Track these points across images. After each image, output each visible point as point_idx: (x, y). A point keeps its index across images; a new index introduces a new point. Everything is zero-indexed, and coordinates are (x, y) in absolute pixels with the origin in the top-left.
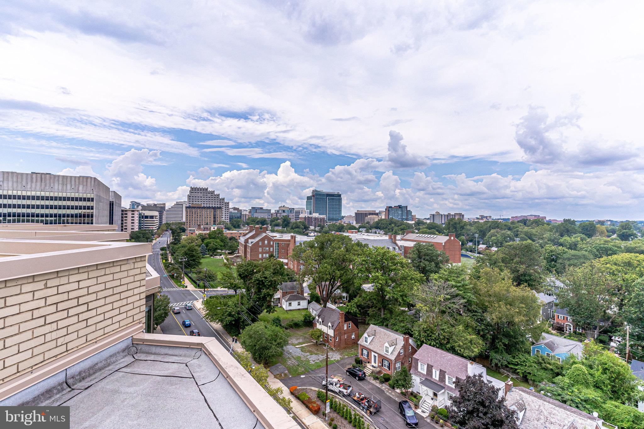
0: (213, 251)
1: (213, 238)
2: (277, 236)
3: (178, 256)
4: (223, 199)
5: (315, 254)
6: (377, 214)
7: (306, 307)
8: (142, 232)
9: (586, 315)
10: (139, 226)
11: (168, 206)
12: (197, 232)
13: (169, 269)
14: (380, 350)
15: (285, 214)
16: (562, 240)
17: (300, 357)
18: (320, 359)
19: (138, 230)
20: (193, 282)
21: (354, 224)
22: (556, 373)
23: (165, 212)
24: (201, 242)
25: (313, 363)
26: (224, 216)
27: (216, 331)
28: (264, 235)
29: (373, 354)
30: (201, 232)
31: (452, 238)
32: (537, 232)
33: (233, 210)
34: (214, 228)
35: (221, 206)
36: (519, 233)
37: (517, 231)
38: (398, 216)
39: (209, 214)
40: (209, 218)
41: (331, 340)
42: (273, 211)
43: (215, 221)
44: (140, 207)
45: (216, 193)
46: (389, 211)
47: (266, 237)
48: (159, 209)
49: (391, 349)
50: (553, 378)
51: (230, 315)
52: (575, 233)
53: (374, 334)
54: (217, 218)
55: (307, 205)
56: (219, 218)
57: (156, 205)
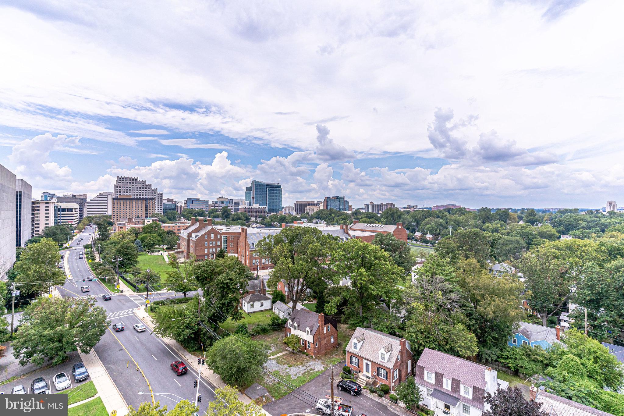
0: (150, 247)
1: (150, 233)
2: (225, 229)
3: (108, 254)
4: (156, 190)
5: (287, 249)
6: (316, 205)
7: (270, 307)
8: (58, 227)
9: (543, 299)
10: (55, 220)
11: (91, 196)
12: (129, 226)
13: (99, 271)
14: (373, 357)
15: (224, 206)
16: (485, 227)
17: (279, 372)
18: (303, 372)
19: (53, 225)
20: (129, 285)
21: (294, 214)
22: (545, 364)
23: (86, 204)
24: (135, 238)
25: (296, 378)
26: (157, 208)
27: (168, 346)
28: (209, 228)
29: (365, 362)
30: (133, 226)
31: (400, 227)
32: (463, 219)
33: (166, 201)
34: (148, 221)
35: (154, 197)
36: (448, 220)
37: (447, 219)
38: (336, 206)
39: (140, 206)
40: (140, 211)
41: (309, 346)
42: (210, 203)
43: (147, 214)
44: (54, 200)
45: (147, 183)
46: (327, 201)
47: (213, 230)
48: (79, 201)
49: (387, 356)
50: (544, 369)
51: (187, 327)
52: (495, 221)
53: (363, 338)
54: (149, 211)
55: (246, 196)
56: (151, 210)
57: (75, 196)
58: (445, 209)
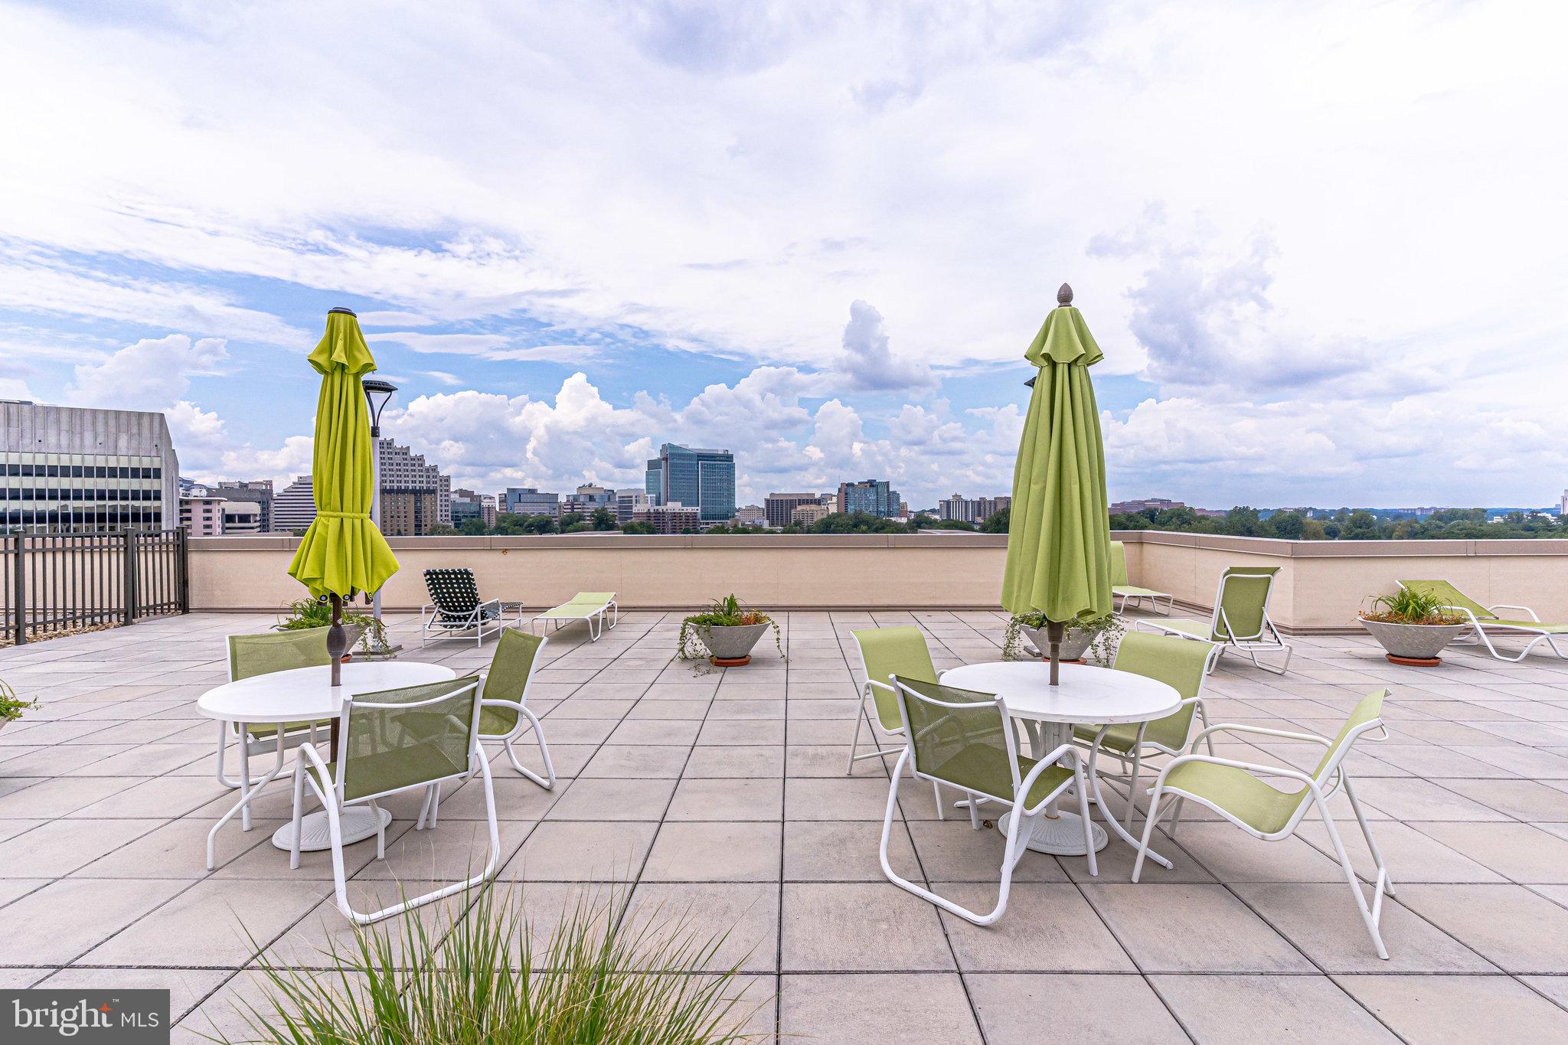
4: (435, 469)
6: (818, 502)
11: (280, 486)
15: (596, 506)
21: (765, 525)
23: (272, 504)
26: (439, 513)
33: (458, 496)
35: (432, 486)
38: (868, 505)
39: (401, 509)
40: (402, 519)
42: (562, 499)
43: (418, 526)
45: (412, 454)
46: (846, 494)
48: (258, 496)
54: (423, 519)
55: (647, 482)
56: (429, 517)
57: (246, 485)
58: (1143, 512)
